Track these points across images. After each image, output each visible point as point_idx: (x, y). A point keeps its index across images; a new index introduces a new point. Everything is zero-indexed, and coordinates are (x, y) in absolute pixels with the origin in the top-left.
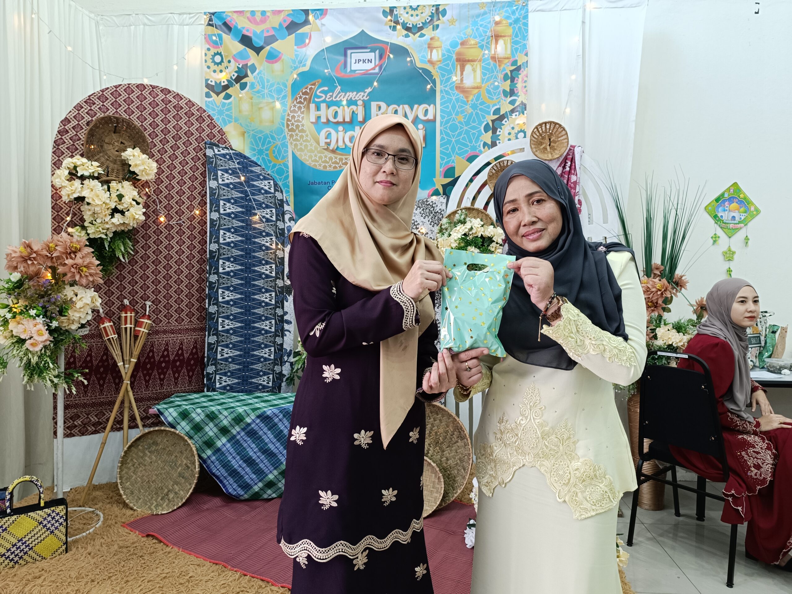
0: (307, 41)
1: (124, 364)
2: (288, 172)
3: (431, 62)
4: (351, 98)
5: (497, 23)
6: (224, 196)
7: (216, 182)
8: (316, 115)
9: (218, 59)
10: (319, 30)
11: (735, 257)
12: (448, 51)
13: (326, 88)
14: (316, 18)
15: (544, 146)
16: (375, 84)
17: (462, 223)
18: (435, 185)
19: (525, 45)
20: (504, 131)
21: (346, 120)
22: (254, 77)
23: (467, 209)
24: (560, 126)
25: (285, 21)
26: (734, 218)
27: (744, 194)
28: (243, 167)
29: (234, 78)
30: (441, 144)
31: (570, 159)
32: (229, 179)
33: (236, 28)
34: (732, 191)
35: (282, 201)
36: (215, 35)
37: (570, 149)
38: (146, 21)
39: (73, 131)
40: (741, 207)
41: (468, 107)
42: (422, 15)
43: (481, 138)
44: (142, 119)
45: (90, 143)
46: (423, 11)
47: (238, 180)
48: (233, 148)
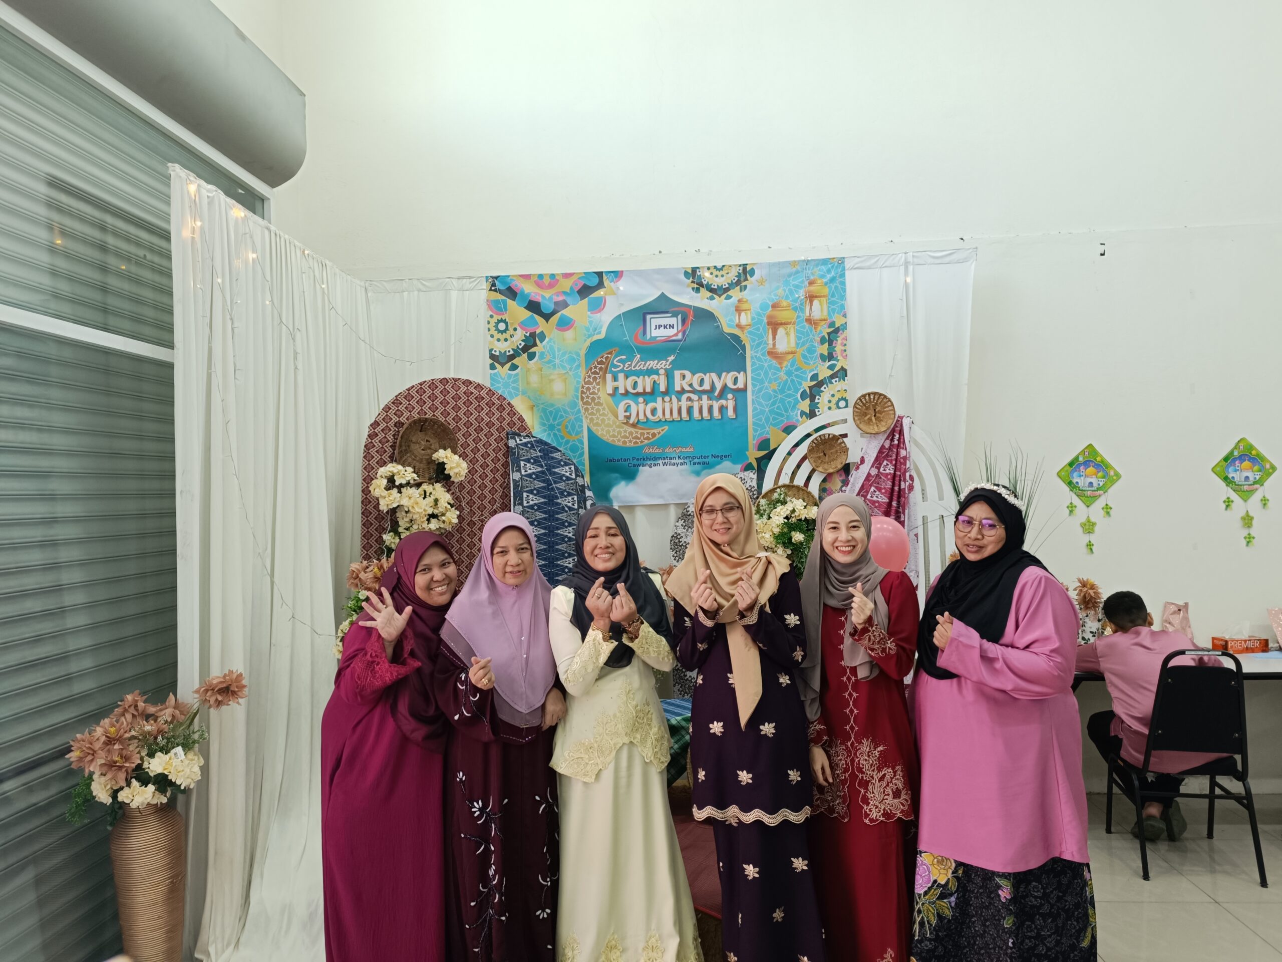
0: (602, 305)
2: (583, 448)
3: (739, 326)
4: (652, 367)
5: (811, 283)
6: (527, 487)
7: (519, 474)
8: (613, 386)
9: (502, 326)
10: (615, 294)
11: (1096, 529)
12: (759, 314)
13: (624, 357)
14: (611, 280)
15: (868, 416)
16: (679, 351)
17: (782, 504)
18: (747, 458)
19: (843, 307)
20: (823, 399)
21: (646, 391)
22: (544, 346)
23: (784, 486)
24: (885, 397)
25: (576, 284)
26: (1091, 484)
27: (1101, 456)
28: (544, 454)
29: (520, 347)
30: (753, 415)
31: (898, 431)
32: (531, 469)
33: (523, 292)
34: (1086, 453)
35: (583, 486)
36: (499, 301)
37: (898, 421)
38: (421, 287)
39: (382, 434)
40: (1098, 472)
41: (782, 374)
43: (797, 406)
44: (446, 414)
45: (400, 446)
46: (729, 271)
47: (540, 469)
48: (534, 435)
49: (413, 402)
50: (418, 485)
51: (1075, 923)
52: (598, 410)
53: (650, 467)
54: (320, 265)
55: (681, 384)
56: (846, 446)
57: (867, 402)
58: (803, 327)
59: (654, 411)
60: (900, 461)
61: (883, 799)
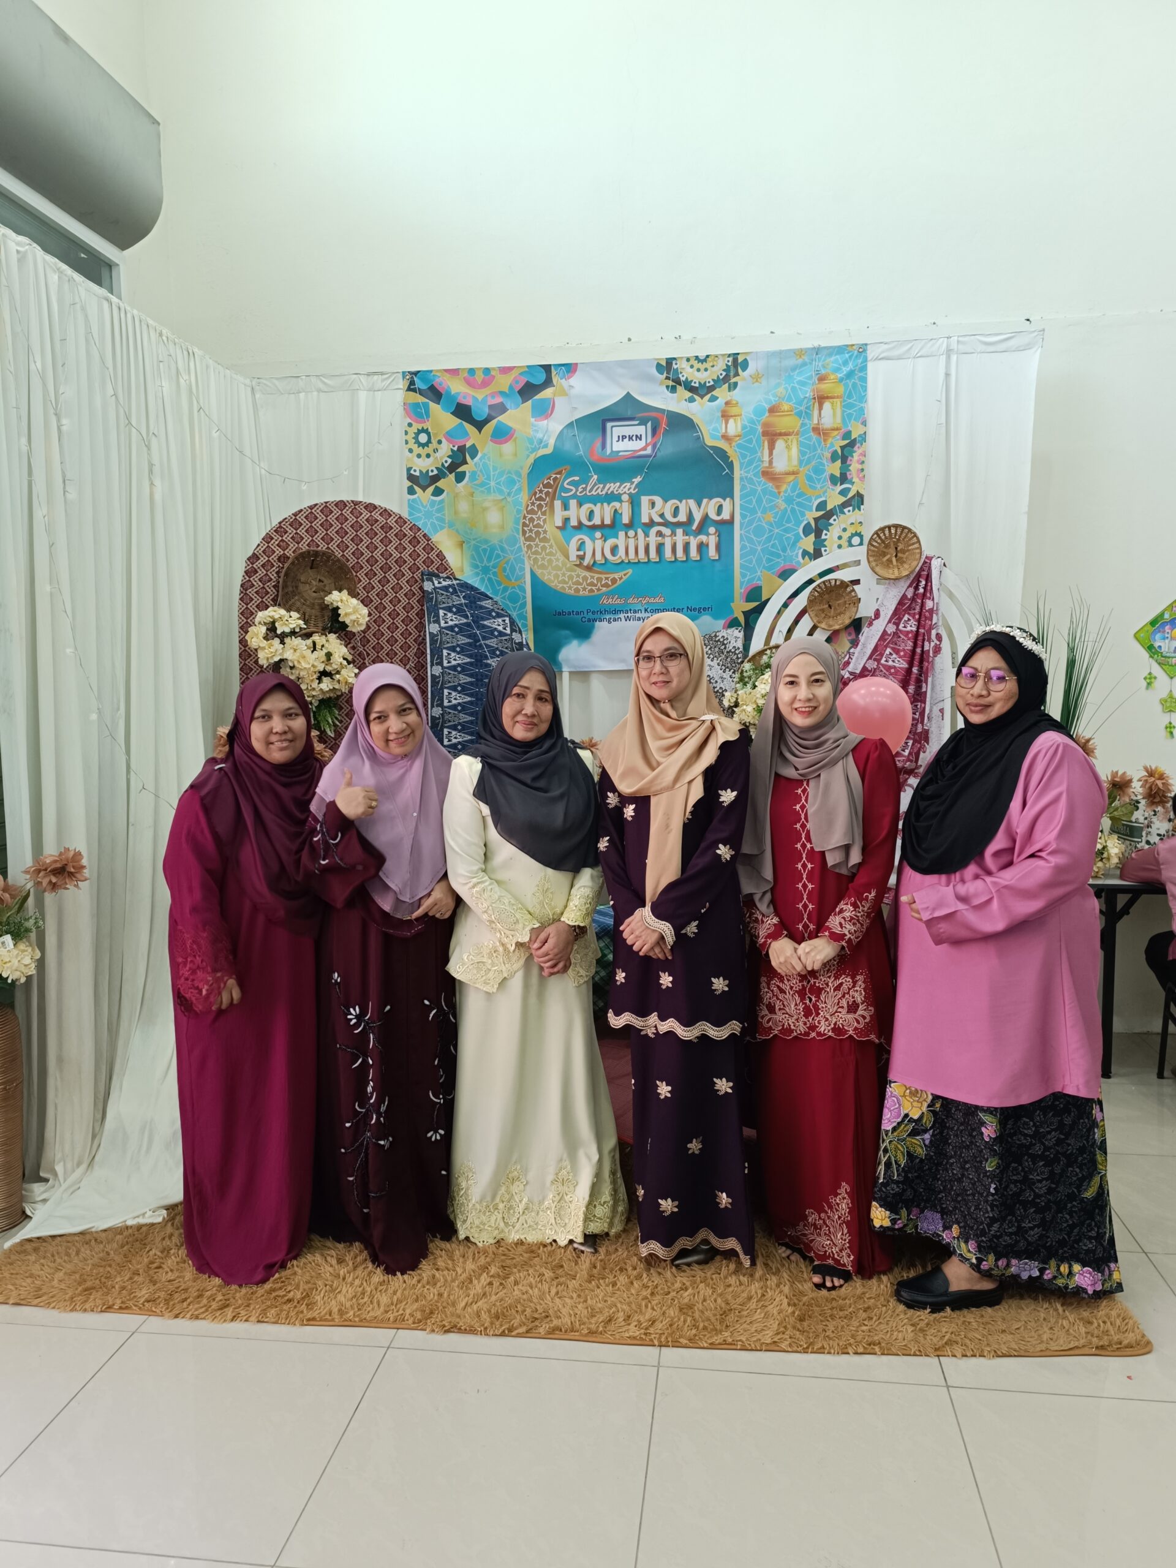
0: (549, 410)
2: (525, 597)
3: (725, 437)
4: (612, 492)
5: (821, 379)
6: (448, 642)
7: (437, 625)
8: (563, 516)
9: (423, 438)
10: (567, 395)
12: (752, 422)
13: (577, 478)
14: (562, 376)
15: (887, 557)
16: (647, 470)
18: (732, 612)
19: (862, 410)
20: (831, 535)
21: (606, 523)
22: (475, 464)
24: (910, 530)
25: (517, 382)
28: (470, 602)
29: (446, 465)
30: (741, 555)
31: (925, 577)
32: (453, 620)
33: (449, 393)
34: (1174, 609)
35: (520, 643)
36: (418, 404)
37: (925, 562)
38: (321, 386)
39: (263, 570)
41: (780, 501)
42: (714, 369)
43: (798, 545)
44: (343, 547)
45: (285, 586)
46: (715, 363)
47: (465, 621)
48: (457, 577)
49: (302, 531)
50: (308, 636)
51: (1078, 1170)
52: (544, 548)
53: (609, 622)
54: (185, 353)
55: (649, 514)
56: (856, 596)
57: (886, 538)
58: (809, 439)
59: (614, 550)
60: (925, 615)
61: (836, 1012)
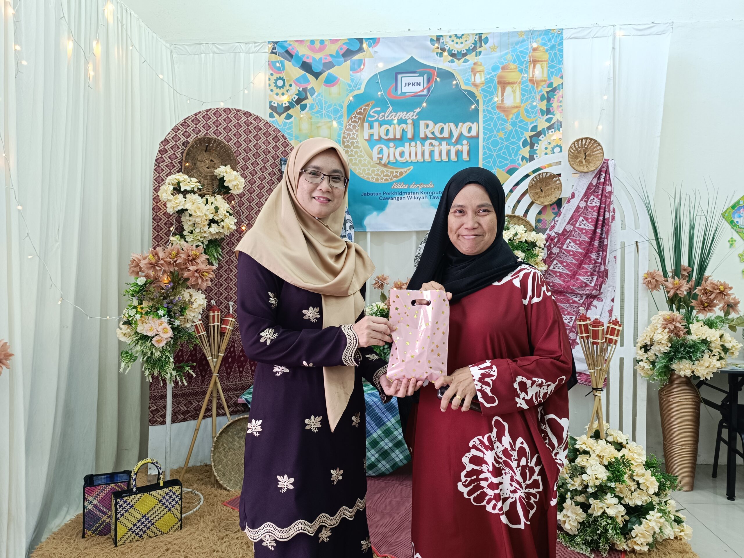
0: (362, 67)
1: (212, 359)
3: (475, 85)
4: (402, 117)
5: (535, 50)
8: (369, 133)
9: (280, 83)
10: (373, 57)
12: (491, 75)
13: (379, 109)
14: (370, 46)
15: (580, 159)
16: (424, 104)
19: (560, 70)
20: (541, 146)
21: (397, 137)
22: (313, 99)
24: (596, 141)
25: (341, 49)
29: (295, 100)
30: (483, 158)
31: (605, 171)
33: (297, 55)
36: (278, 62)
37: (604, 163)
38: (215, 50)
39: (172, 151)
41: (508, 124)
43: (519, 152)
44: (228, 139)
45: (187, 162)
46: (467, 39)
50: (202, 196)
52: (357, 152)
53: (398, 200)
55: (425, 132)
56: (560, 183)
59: (402, 154)
60: (606, 196)
